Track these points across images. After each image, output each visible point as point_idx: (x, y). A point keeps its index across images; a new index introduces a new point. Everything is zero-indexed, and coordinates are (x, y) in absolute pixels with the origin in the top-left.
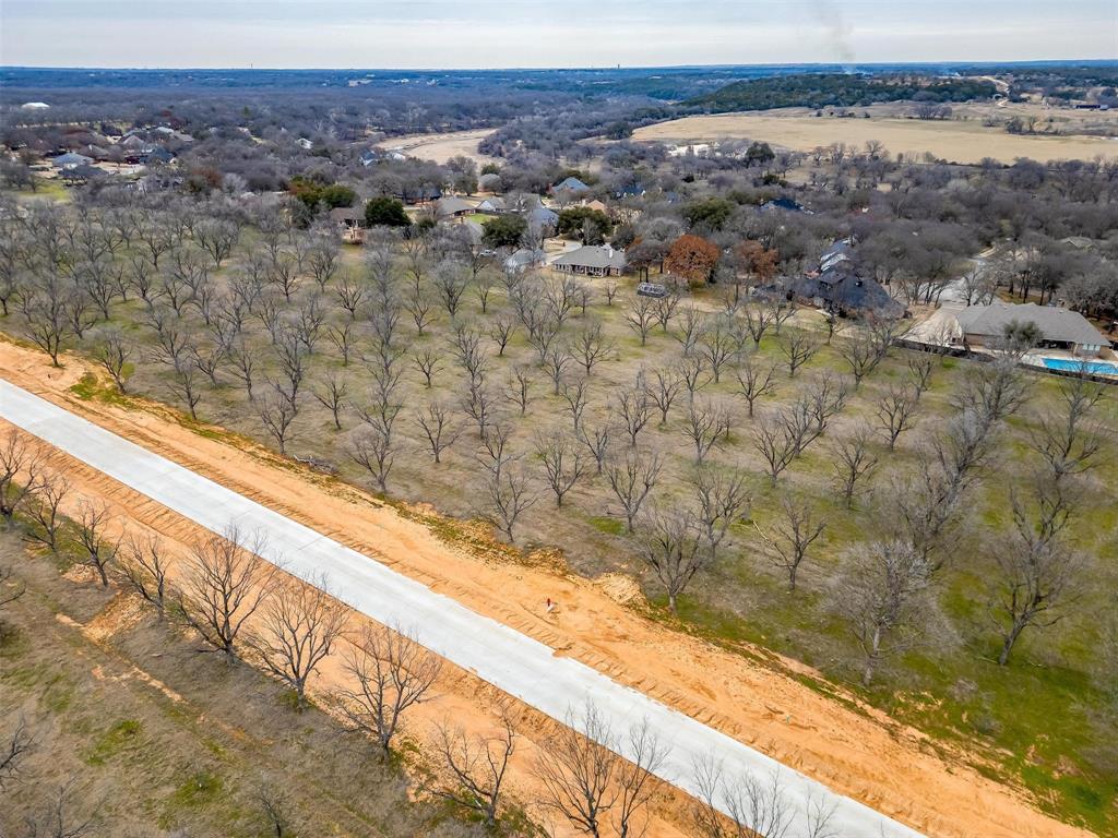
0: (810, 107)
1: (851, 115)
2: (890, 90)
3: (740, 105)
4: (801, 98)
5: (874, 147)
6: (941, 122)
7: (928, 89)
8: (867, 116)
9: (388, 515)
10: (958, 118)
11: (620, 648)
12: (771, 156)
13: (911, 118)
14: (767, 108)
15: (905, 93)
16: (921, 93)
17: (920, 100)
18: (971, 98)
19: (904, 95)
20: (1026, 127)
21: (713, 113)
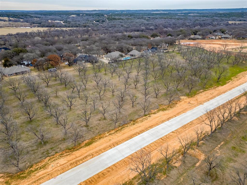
9: (153, 116)
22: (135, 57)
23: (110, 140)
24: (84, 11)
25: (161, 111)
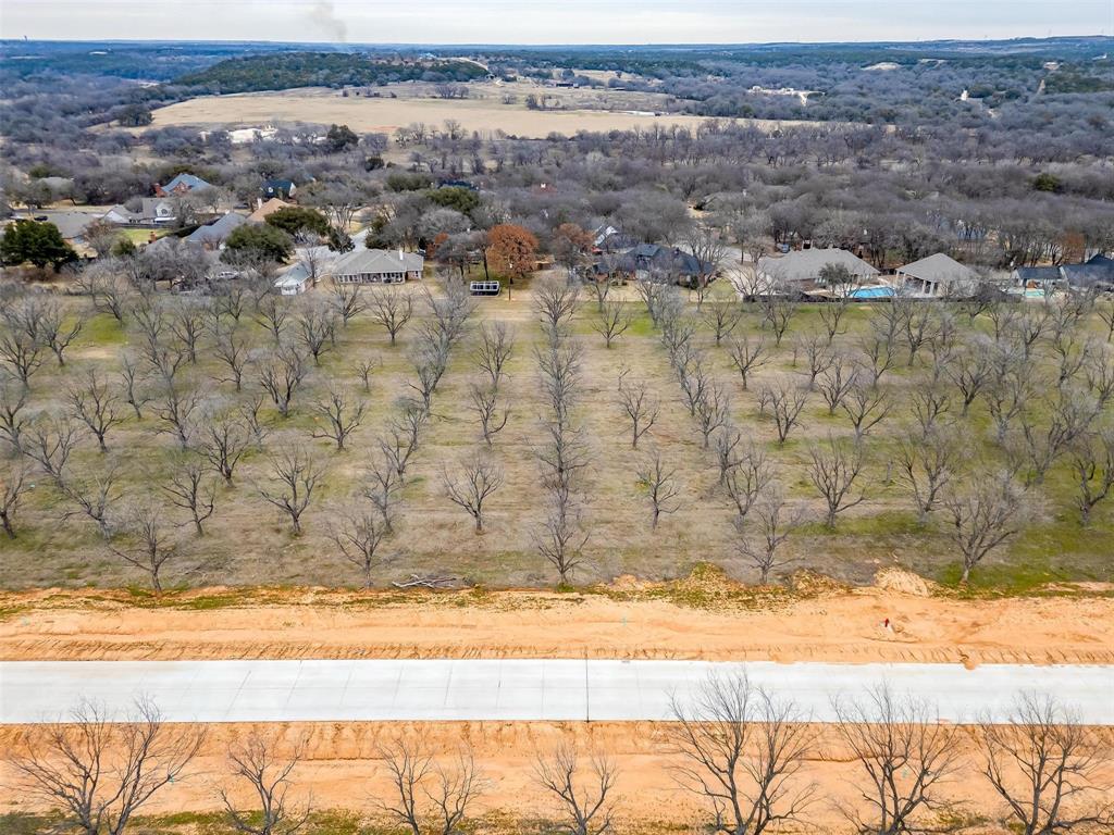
0: (329, 86)
1: (377, 95)
2: (399, 70)
3: (250, 85)
4: (313, 78)
5: (452, 125)
6: (461, 101)
7: (432, 69)
8: (394, 96)
9: (598, 605)
10: (476, 98)
11: (986, 634)
12: (354, 139)
13: (435, 97)
14: (281, 88)
15: (412, 73)
16: (428, 74)
17: (431, 80)
18: (471, 78)
19: (414, 74)
20: (539, 103)
21: (222, 93)
22: (927, 291)
23: (289, 625)
24: (966, 44)
25: (669, 598)
